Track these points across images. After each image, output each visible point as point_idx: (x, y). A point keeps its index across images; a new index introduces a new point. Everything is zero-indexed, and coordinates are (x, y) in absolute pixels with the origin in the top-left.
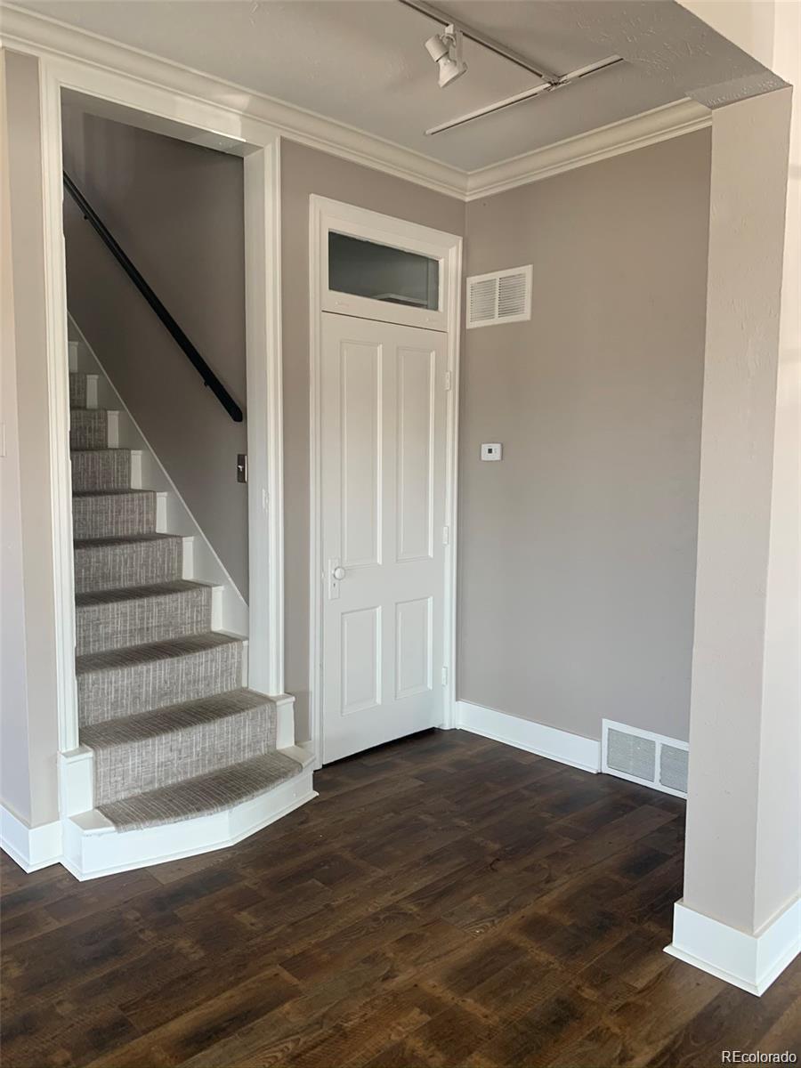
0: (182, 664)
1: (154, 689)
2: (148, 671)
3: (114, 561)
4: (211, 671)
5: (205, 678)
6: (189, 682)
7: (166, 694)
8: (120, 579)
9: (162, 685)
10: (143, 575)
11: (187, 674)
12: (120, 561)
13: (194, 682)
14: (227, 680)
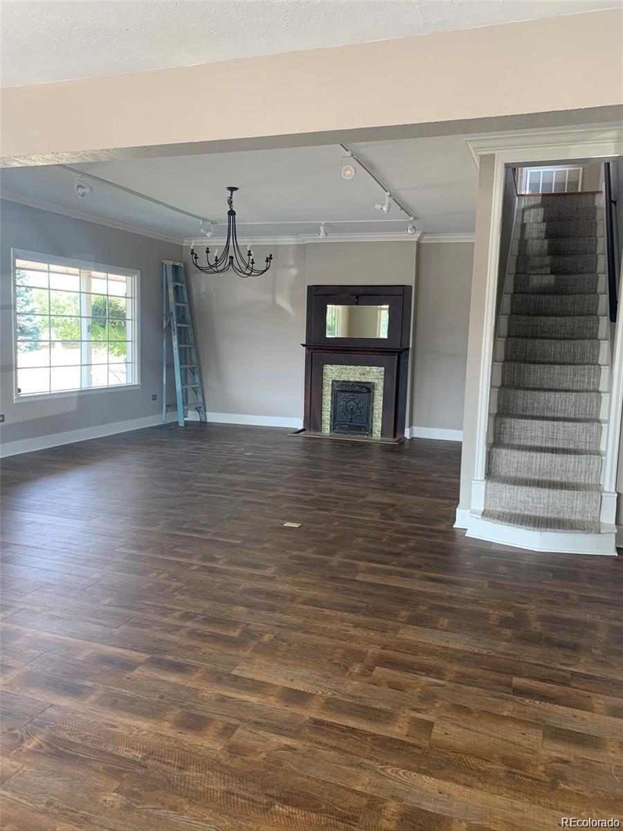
0: (559, 459)
1: (540, 467)
2: (536, 457)
3: (555, 401)
4: (578, 468)
5: (574, 472)
6: (562, 471)
7: (547, 473)
8: (557, 412)
9: (545, 467)
10: (573, 411)
11: (561, 466)
12: (558, 402)
13: (566, 471)
14: (589, 476)
